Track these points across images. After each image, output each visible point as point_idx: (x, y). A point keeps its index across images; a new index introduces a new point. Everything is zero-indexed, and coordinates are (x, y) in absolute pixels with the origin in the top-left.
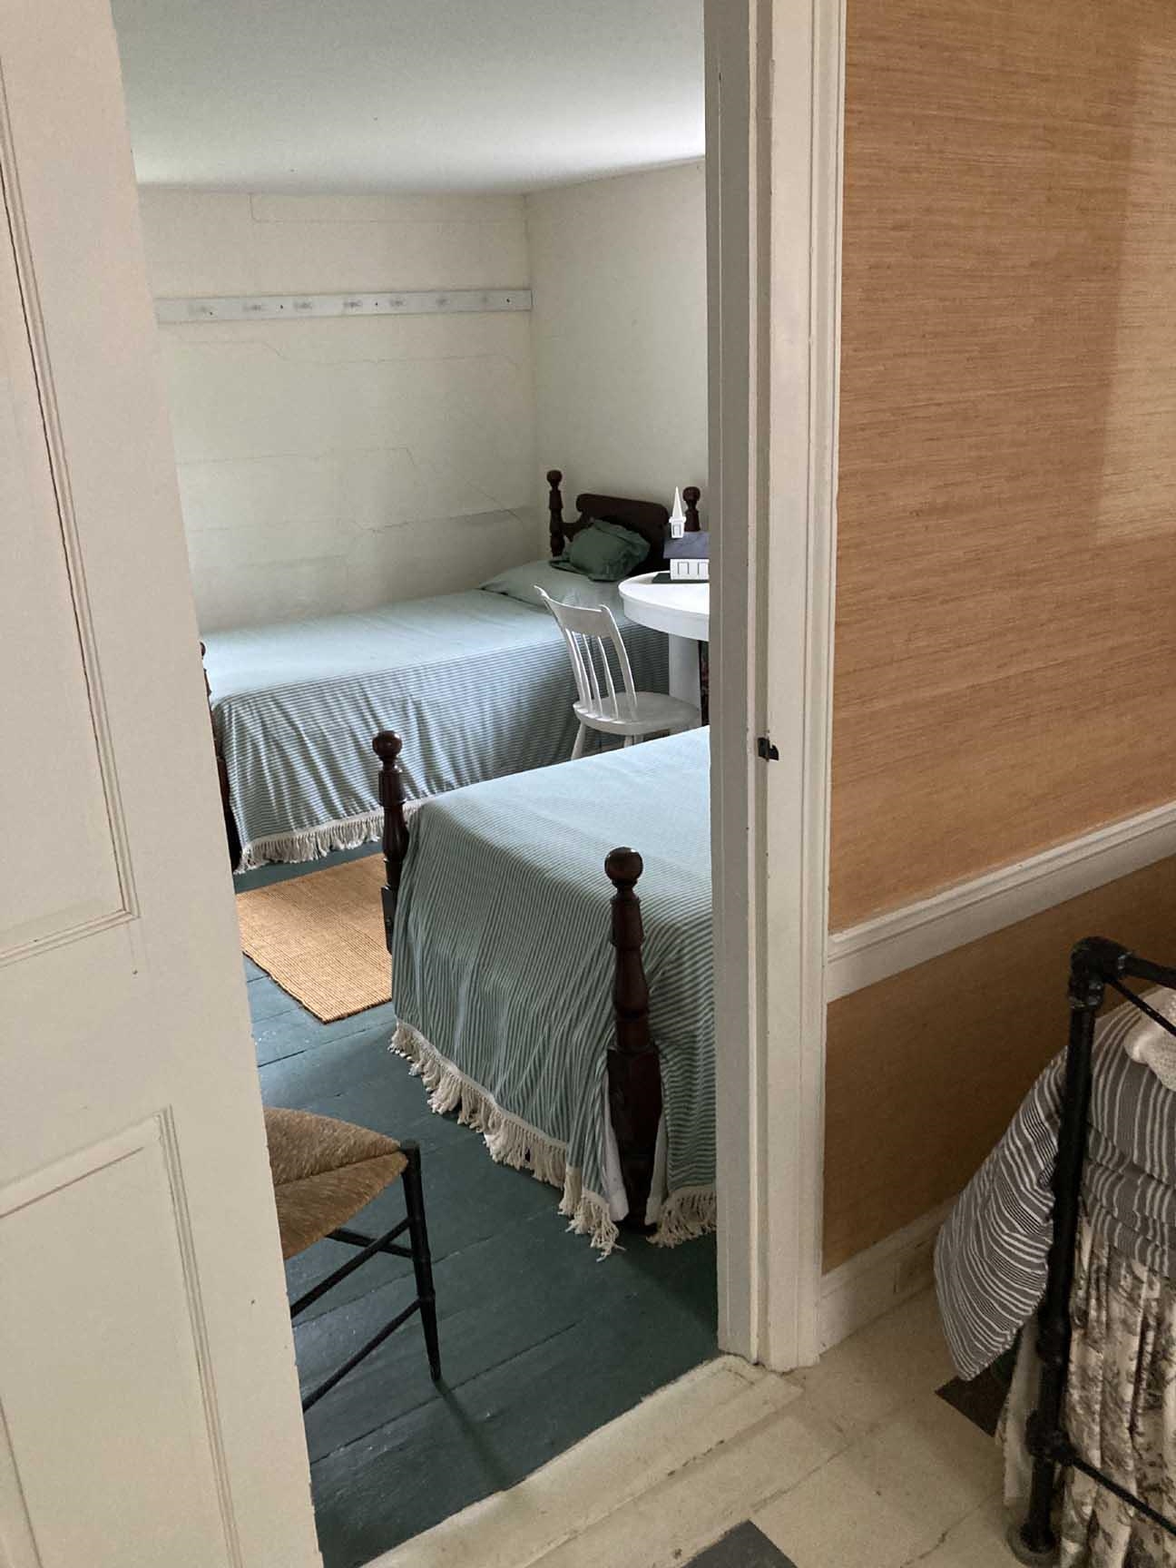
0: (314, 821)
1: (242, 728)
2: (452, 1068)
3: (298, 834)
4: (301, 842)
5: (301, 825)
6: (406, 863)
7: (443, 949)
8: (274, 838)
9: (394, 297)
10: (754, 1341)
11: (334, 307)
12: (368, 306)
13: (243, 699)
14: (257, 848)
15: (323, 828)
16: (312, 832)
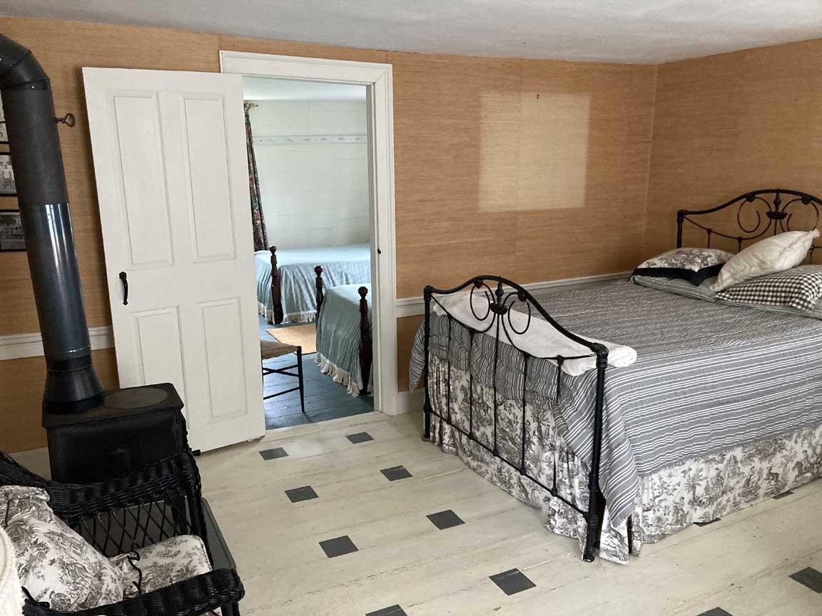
0: (308, 309)
1: (286, 274)
2: (328, 361)
3: (302, 313)
4: (303, 316)
5: (303, 310)
6: (322, 305)
7: (328, 328)
8: (294, 314)
9: (357, 137)
10: (380, 406)
11: (336, 139)
12: (347, 139)
13: (288, 267)
14: (289, 317)
15: (310, 312)
16: (307, 312)
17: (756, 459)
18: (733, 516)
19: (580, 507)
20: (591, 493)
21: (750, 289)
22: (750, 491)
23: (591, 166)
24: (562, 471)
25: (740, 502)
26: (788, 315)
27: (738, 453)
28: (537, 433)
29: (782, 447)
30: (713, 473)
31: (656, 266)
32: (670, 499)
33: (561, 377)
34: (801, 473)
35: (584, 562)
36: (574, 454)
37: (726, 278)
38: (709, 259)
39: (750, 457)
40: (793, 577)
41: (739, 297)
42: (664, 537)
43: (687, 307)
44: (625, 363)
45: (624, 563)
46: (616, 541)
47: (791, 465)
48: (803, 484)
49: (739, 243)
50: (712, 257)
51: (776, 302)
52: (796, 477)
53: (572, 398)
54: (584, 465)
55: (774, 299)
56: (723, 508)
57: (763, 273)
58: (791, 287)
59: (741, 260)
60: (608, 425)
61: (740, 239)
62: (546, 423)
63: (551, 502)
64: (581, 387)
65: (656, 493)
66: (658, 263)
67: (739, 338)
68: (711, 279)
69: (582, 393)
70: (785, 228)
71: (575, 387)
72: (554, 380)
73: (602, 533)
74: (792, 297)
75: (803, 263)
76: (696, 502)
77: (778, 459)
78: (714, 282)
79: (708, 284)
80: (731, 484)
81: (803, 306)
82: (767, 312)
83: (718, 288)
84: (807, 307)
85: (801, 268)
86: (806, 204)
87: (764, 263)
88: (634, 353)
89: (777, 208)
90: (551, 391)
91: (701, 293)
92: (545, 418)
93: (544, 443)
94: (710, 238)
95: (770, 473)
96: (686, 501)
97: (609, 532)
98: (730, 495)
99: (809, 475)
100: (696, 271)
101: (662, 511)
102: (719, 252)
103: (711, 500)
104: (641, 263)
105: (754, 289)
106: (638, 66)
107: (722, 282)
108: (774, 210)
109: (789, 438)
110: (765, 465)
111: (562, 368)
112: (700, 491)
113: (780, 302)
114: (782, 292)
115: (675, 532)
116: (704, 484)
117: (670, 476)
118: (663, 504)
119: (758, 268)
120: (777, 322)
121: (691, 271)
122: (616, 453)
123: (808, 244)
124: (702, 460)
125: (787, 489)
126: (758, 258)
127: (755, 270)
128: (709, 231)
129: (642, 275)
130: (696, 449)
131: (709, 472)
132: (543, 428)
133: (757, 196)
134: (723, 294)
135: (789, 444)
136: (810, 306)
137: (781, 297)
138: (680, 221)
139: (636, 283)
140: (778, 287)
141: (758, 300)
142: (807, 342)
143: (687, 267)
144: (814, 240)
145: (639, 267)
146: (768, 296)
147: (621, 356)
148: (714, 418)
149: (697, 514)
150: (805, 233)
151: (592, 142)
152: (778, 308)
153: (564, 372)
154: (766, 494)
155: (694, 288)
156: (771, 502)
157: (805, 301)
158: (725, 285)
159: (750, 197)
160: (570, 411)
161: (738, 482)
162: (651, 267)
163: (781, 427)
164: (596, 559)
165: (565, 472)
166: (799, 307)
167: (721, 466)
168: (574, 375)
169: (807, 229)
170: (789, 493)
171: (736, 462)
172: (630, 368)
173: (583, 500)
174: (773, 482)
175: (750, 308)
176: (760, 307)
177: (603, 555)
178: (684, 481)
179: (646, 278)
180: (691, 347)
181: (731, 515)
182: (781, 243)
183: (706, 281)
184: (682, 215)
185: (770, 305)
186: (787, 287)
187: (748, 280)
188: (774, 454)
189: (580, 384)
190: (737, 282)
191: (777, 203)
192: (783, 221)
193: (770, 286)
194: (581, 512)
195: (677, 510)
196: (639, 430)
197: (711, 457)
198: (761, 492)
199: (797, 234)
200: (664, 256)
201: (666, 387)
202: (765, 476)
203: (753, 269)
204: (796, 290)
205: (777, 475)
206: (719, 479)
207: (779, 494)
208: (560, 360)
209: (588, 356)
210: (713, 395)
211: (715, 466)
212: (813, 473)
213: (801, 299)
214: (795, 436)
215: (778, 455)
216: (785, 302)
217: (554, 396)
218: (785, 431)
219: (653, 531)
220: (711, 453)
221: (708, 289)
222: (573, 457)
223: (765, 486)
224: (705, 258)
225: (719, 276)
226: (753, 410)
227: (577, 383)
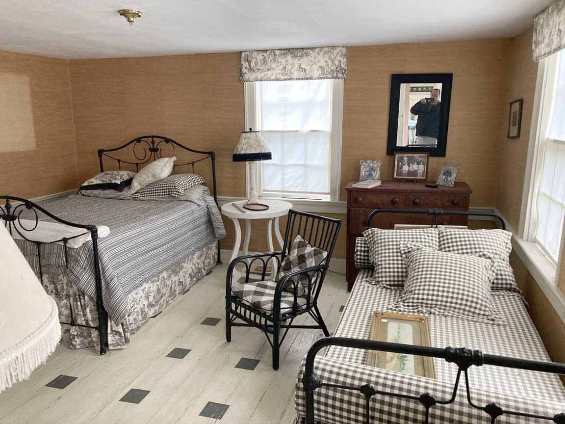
17: (172, 276)
18: (167, 309)
19: (92, 324)
20: (99, 314)
21: (150, 190)
22: (172, 294)
23: (37, 122)
24: (77, 308)
25: (169, 300)
26: (172, 201)
27: (165, 274)
28: (54, 291)
29: (182, 268)
30: (156, 288)
31: (93, 184)
32: (138, 307)
33: (67, 251)
34: (192, 279)
35: (101, 356)
36: (84, 295)
37: (136, 185)
38: (124, 176)
39: (169, 276)
40: (202, 323)
41: (146, 195)
42: (139, 329)
43: (119, 204)
44: (105, 235)
45: (123, 347)
46: (117, 337)
47: (187, 276)
48: (194, 284)
49: (138, 167)
50: (125, 175)
51: (165, 195)
52: (190, 281)
53: (77, 261)
54: (91, 298)
55: (163, 194)
56: (162, 306)
57: (155, 181)
58: (170, 186)
59: (142, 174)
60: (103, 271)
61: (137, 164)
62: (60, 283)
63: (71, 331)
64: (82, 254)
65: (132, 305)
66: (95, 181)
67: (155, 214)
68: (127, 187)
69: (83, 257)
70: (160, 157)
71: (79, 254)
72: (63, 253)
73: (108, 335)
74: (172, 191)
75: (171, 174)
76: (150, 305)
77: (181, 274)
78: (130, 189)
79: (127, 190)
80: (164, 292)
81: (178, 195)
82: (161, 201)
83: (133, 192)
84: (180, 195)
85: (172, 176)
86: (167, 143)
87: (155, 175)
88: (108, 229)
89: (153, 146)
90: (61, 262)
91: (124, 195)
92: (59, 280)
93: (61, 295)
94: (120, 164)
95: (179, 282)
96: (146, 306)
97: (112, 333)
98: (164, 298)
99: (195, 279)
100: (119, 183)
101: (135, 315)
102: (128, 172)
103: (157, 302)
104: (84, 182)
105: (152, 189)
106: (56, 59)
107: (135, 188)
108: (152, 147)
109: (184, 262)
110: (177, 278)
111: (67, 245)
112: (151, 299)
113: (167, 194)
114: (166, 189)
115: (143, 324)
116: (152, 294)
117: (137, 294)
118: (136, 310)
119: (152, 178)
120: (169, 205)
121: (116, 184)
122: (111, 285)
123: (172, 164)
124: (150, 282)
125: (187, 288)
126: (151, 173)
127: (151, 180)
128: (119, 161)
129: (86, 190)
130: (146, 276)
131: (154, 288)
132: (59, 287)
133: (142, 139)
134: (137, 195)
135: (185, 265)
136: (181, 194)
137: (166, 192)
138: (100, 156)
139: (83, 195)
140: (164, 187)
141: (156, 195)
142: (184, 212)
143: (113, 182)
144: (174, 162)
145: (83, 185)
146: (160, 192)
147: (103, 231)
148: (152, 258)
149: (151, 313)
150: (170, 158)
151: (35, 106)
152: (166, 198)
153: (69, 248)
154: (179, 293)
155: (119, 193)
156: (182, 297)
157: (179, 192)
158: (136, 189)
159: (138, 140)
160: (78, 269)
161: (167, 290)
162: (91, 184)
163: (181, 256)
164: (107, 352)
165: (80, 308)
166: (176, 196)
167: (158, 283)
168: (76, 247)
169: (170, 156)
170: (188, 290)
171: (165, 279)
172: (108, 236)
173: (93, 320)
174: (181, 287)
175: (152, 200)
176: (157, 199)
177: (111, 348)
178: (143, 295)
179: (89, 191)
180: (133, 222)
181: (166, 308)
182: (161, 164)
183: (125, 189)
184: (100, 152)
185: (162, 197)
186: (168, 186)
187: (148, 185)
188: (179, 271)
189: (81, 252)
190: (142, 187)
191: (153, 143)
192: (157, 152)
193: (160, 187)
194: (93, 328)
195: (142, 312)
196: (119, 270)
197: (153, 279)
198: (177, 293)
199: (167, 159)
200: (97, 177)
201: (128, 245)
202: (177, 284)
203: (150, 179)
204: (173, 188)
205: (182, 282)
206: (158, 290)
207: (184, 292)
208: (65, 240)
209: (85, 234)
210: (150, 246)
211: (156, 284)
212: (196, 278)
213: (177, 192)
214: (186, 261)
215: (181, 272)
216: (169, 194)
217: (64, 264)
218: (182, 258)
219: (133, 326)
220: (154, 277)
221: (127, 193)
222: (84, 297)
223: (178, 289)
224: (121, 176)
225: (132, 185)
226: (168, 250)
227: (79, 252)
